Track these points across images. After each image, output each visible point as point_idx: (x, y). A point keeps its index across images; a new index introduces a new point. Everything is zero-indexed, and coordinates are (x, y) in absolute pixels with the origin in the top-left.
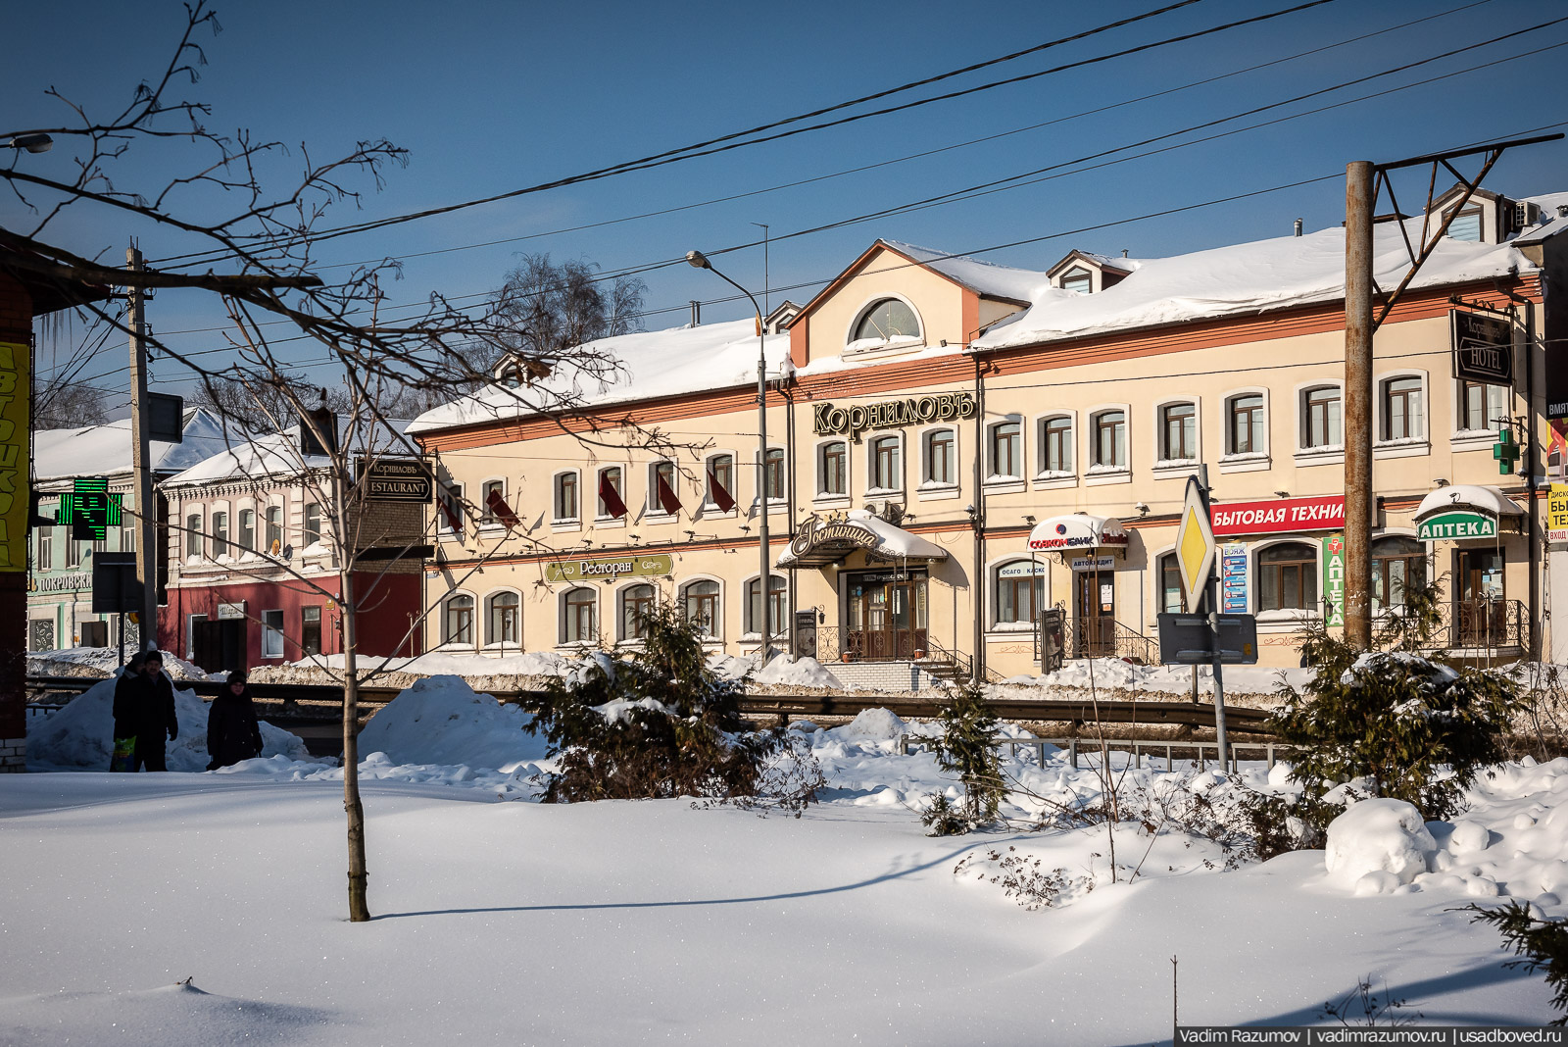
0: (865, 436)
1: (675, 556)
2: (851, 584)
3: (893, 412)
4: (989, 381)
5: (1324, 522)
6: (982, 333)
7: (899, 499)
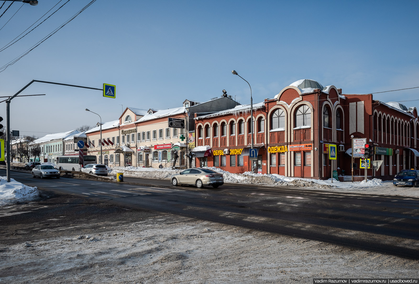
0: (127, 135)
1: (109, 151)
2: (126, 155)
3: (128, 131)
4: (138, 127)
5: (168, 147)
6: (137, 120)
7: (129, 144)
